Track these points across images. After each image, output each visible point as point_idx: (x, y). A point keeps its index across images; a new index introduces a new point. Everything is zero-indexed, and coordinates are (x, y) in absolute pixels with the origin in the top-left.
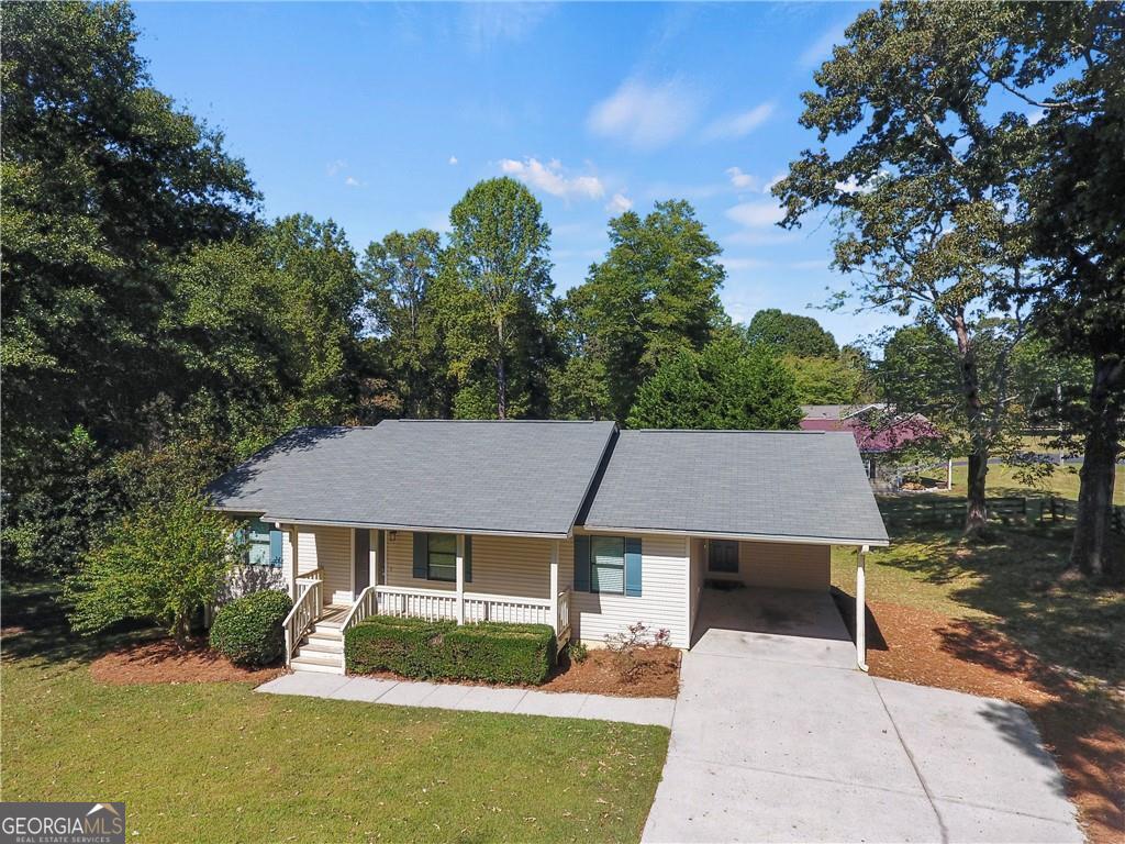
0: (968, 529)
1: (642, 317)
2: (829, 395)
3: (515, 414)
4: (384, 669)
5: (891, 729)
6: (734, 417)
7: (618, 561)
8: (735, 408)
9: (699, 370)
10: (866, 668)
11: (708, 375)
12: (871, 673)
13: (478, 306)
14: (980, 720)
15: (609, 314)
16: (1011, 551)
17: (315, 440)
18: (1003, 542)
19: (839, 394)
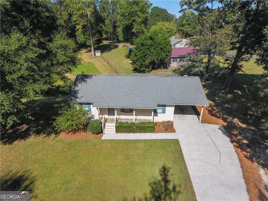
0: (204, 78)
1: (132, 19)
2: (170, 33)
3: (95, 40)
4: (123, 132)
5: (208, 135)
6: (158, 50)
7: (162, 108)
8: (158, 48)
9: (149, 37)
10: (201, 122)
11: (151, 38)
12: (201, 123)
14: (218, 130)
15: (124, 18)
16: (212, 83)
17: (85, 80)
18: (210, 81)
19: (172, 32)
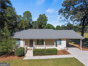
4: (38, 55)
13: (26, 22)
